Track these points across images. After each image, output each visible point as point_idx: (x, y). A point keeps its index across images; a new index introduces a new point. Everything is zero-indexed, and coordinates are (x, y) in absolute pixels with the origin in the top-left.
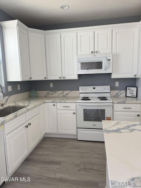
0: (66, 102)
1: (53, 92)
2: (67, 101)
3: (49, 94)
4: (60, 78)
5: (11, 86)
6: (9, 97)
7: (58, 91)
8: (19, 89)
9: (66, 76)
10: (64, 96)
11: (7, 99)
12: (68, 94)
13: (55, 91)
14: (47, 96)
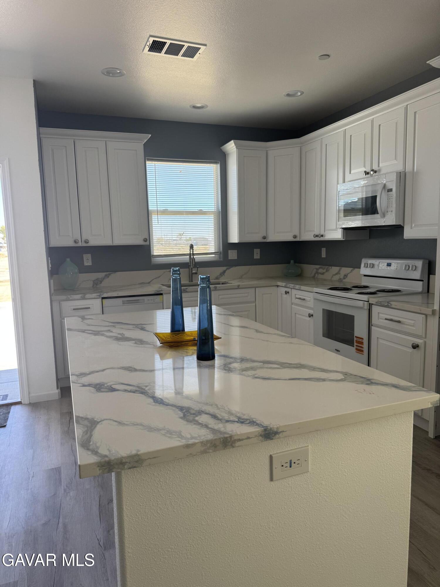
0: (301, 289)
1: (324, 269)
3: (318, 273)
5: (236, 251)
6: (227, 269)
7: (332, 267)
8: (258, 257)
9: (326, 232)
10: (340, 279)
11: (224, 272)
12: (348, 274)
13: (328, 267)
14: (315, 277)
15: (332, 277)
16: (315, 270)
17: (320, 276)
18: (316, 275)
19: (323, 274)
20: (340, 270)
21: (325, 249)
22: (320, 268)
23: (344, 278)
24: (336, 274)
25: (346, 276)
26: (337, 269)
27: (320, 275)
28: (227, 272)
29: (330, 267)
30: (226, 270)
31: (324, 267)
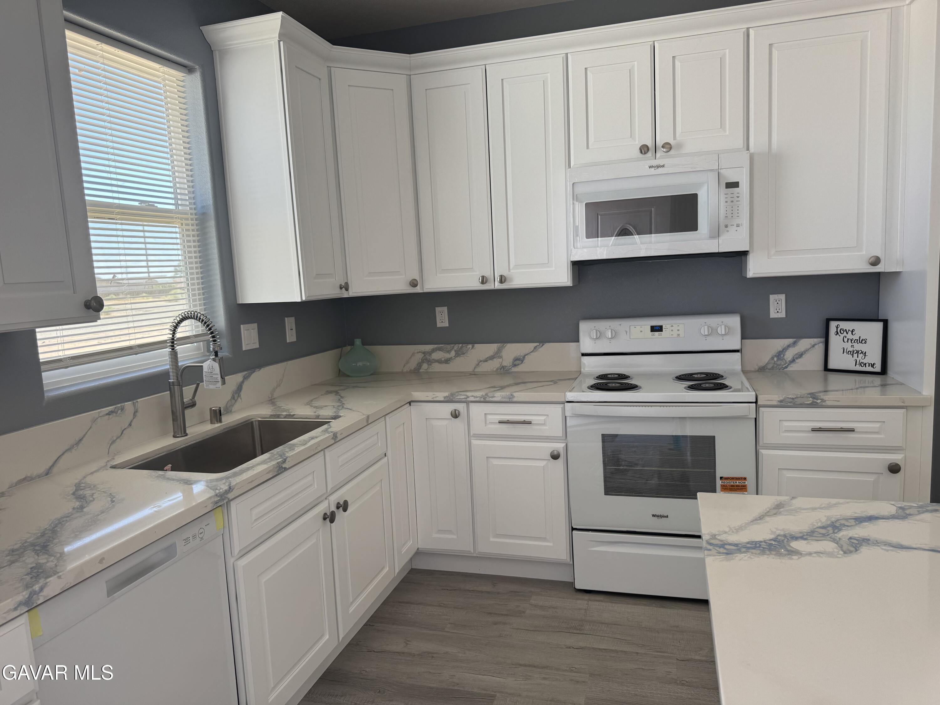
0: (515, 400)
1: (449, 352)
2: (519, 396)
3: (430, 362)
4: (484, 280)
5: (255, 325)
6: (246, 378)
7: (476, 345)
8: (294, 339)
9: (511, 271)
10: (503, 367)
11: (240, 388)
12: (524, 357)
13: (462, 347)
14: (421, 371)
15: (478, 365)
16: (421, 356)
17: (437, 367)
18: (425, 366)
19: (447, 361)
20: (499, 351)
21: (445, 309)
22: (434, 350)
23: (515, 365)
24: (491, 358)
25: (518, 360)
26: (492, 348)
27: (436, 364)
28: (245, 386)
29: (470, 346)
30: (243, 382)
31: (449, 347)
